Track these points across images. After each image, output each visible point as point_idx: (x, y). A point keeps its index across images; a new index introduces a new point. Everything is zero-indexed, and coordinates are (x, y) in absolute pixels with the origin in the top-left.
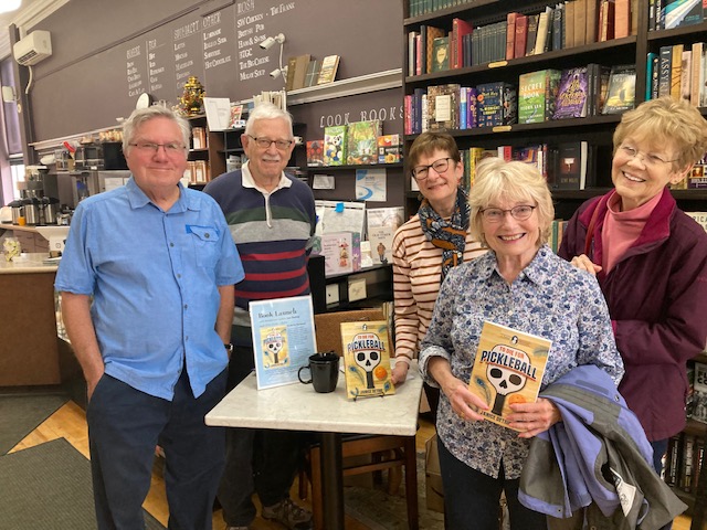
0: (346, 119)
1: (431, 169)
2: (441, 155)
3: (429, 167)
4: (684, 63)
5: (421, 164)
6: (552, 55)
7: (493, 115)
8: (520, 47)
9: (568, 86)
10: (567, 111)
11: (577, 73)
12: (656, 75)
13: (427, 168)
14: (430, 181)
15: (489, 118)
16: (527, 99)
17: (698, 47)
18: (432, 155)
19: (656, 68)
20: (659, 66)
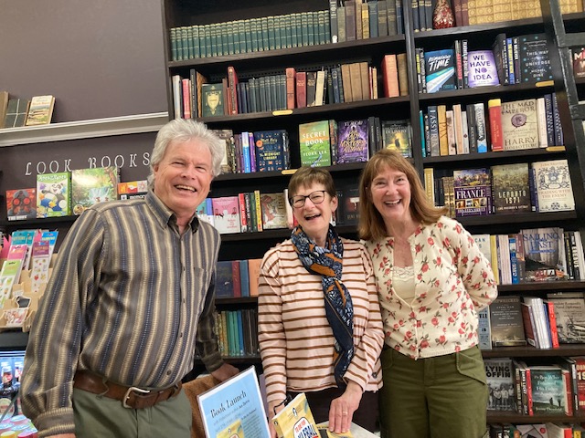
0: (67, 166)
1: (308, 199)
2: (318, 188)
3: (306, 197)
4: (448, 120)
5: (299, 194)
6: (331, 108)
7: (274, 161)
8: (302, 99)
9: (347, 135)
10: (352, 157)
11: (354, 125)
12: (427, 128)
13: (304, 198)
14: (307, 210)
15: (270, 163)
16: (310, 146)
17: (457, 108)
18: (310, 187)
19: (427, 123)
20: (429, 121)
